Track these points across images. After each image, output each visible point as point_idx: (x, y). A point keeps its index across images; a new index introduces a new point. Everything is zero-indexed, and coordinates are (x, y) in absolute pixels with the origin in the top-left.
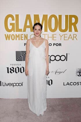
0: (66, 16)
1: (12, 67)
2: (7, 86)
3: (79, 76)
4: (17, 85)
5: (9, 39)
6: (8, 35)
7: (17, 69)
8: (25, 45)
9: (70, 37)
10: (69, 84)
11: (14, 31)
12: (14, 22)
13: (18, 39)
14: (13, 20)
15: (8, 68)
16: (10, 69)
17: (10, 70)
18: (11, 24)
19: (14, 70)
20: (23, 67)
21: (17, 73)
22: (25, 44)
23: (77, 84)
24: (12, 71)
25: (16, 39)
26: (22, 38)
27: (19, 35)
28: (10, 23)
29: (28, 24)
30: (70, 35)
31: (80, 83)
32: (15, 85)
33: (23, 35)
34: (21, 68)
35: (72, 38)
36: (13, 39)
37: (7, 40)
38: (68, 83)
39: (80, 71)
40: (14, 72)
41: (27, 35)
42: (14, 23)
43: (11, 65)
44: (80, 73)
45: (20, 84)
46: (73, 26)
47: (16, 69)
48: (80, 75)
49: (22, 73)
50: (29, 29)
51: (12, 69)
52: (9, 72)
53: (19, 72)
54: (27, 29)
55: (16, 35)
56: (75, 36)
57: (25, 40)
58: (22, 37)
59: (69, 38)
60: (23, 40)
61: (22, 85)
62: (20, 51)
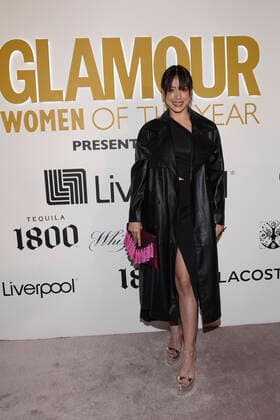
0: (218, 41)
1: (35, 229)
2: (19, 294)
3: (270, 247)
4: (56, 288)
5: (17, 130)
6: (11, 113)
7: (52, 233)
8: (75, 149)
9: (235, 114)
10: (236, 278)
11: (34, 101)
12: (32, 66)
13: (48, 126)
14: (28, 57)
15: (19, 232)
16: (28, 234)
17: (25, 239)
18: (21, 75)
19: (42, 237)
20: (71, 226)
21: (51, 247)
22: (74, 143)
23: (265, 276)
24: (34, 243)
25: (43, 129)
26: (65, 124)
27: (52, 112)
28: (18, 72)
29: (83, 72)
30: (234, 106)
31: (275, 273)
32: (46, 289)
33: (66, 111)
34: (65, 231)
35: (239, 116)
36: (31, 126)
37: (8, 131)
38: (234, 273)
39: (273, 229)
40: (40, 243)
41: (81, 111)
42: (34, 71)
43: (31, 219)
44: (273, 237)
45: (66, 288)
46: (241, 75)
47: (47, 232)
48: (273, 245)
49: (69, 245)
50: (89, 89)
51: (34, 233)
52: (25, 244)
53: (58, 242)
54: (79, 89)
55: (42, 112)
56: (250, 109)
57: (74, 128)
58: (62, 120)
59: (230, 117)
60: (67, 129)
61: (72, 288)
62: (59, 171)
